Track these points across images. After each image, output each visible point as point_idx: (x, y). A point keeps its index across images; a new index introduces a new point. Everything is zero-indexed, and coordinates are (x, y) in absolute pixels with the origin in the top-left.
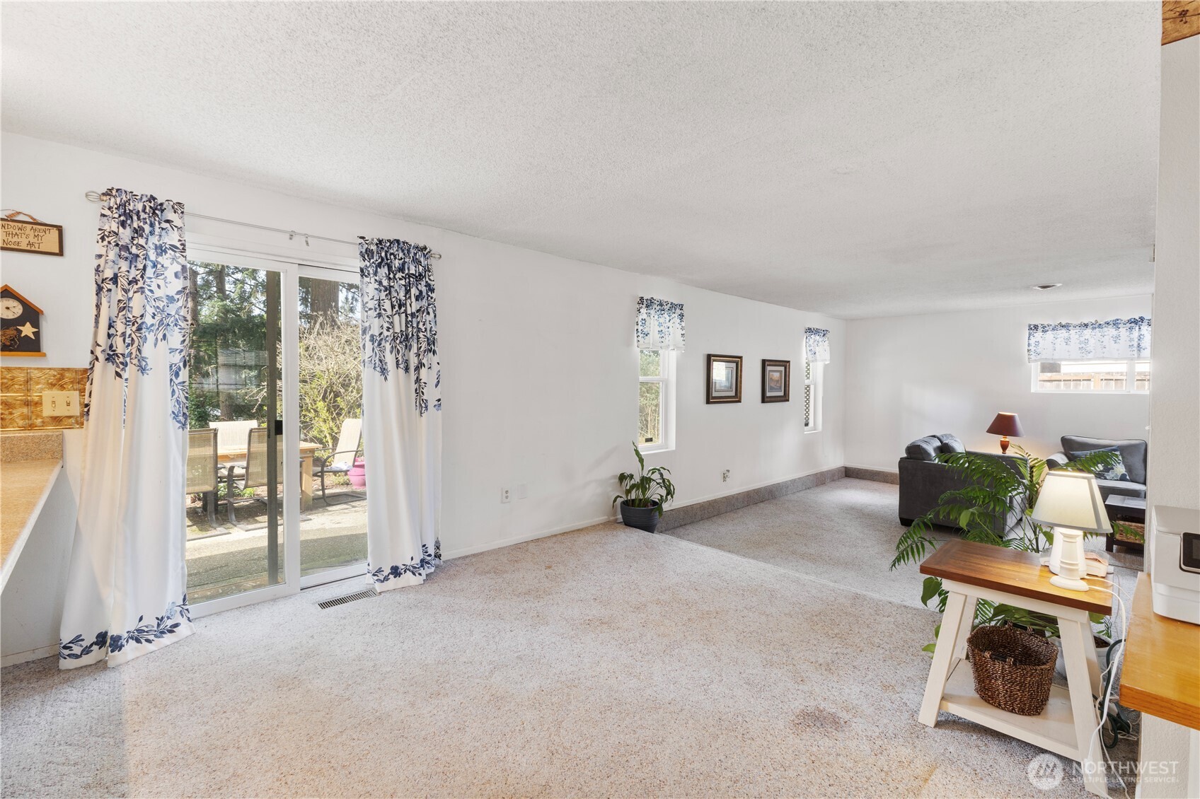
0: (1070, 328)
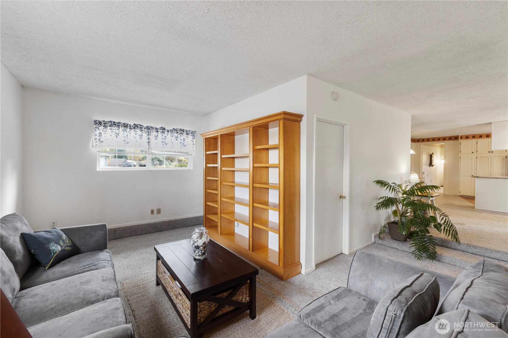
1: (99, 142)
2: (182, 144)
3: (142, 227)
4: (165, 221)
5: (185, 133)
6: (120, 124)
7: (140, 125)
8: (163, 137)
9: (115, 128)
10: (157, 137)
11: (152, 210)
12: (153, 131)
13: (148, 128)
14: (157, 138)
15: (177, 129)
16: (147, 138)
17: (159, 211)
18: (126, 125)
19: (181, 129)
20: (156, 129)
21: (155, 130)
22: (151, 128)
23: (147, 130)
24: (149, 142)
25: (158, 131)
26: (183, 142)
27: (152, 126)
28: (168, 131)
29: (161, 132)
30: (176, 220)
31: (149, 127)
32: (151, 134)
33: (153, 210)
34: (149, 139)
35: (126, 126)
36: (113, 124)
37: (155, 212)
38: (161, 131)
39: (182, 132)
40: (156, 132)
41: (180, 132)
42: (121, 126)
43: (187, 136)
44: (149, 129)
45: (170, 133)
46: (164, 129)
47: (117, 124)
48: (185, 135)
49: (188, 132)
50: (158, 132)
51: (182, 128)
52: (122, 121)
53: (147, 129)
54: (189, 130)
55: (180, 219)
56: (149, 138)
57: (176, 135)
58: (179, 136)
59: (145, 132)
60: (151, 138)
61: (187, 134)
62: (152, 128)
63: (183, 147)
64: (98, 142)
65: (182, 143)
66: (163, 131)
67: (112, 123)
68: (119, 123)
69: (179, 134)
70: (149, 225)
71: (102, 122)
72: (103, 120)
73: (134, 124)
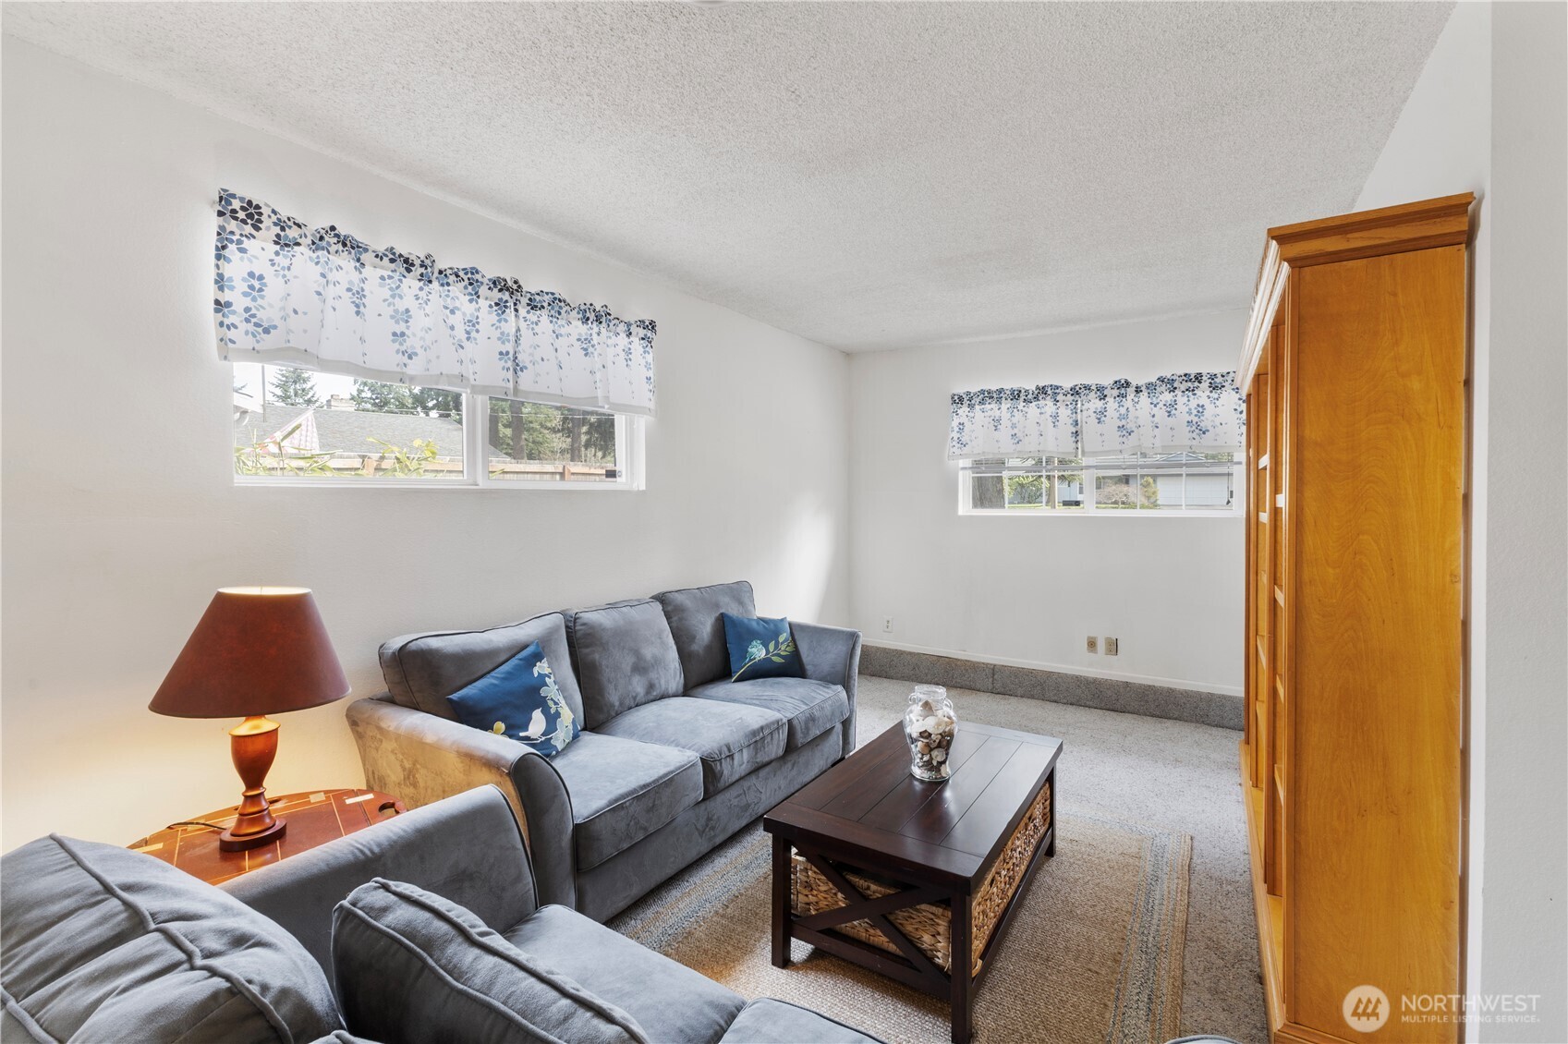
0: (364, 257)
1: (959, 445)
2: (1194, 428)
3: (1060, 680)
4: (1130, 683)
5: (1205, 385)
6: (1001, 395)
7: (1051, 386)
8: (1123, 410)
9: (991, 407)
10: (1101, 416)
11: (1092, 638)
12: (1089, 397)
13: (1075, 391)
14: (1103, 419)
15: (1174, 378)
16: (1071, 421)
17: (1113, 647)
18: (1016, 393)
19: (1185, 375)
20: (1100, 389)
21: (1096, 393)
22: (1083, 389)
23: (1073, 397)
24: (1077, 432)
25: (1106, 396)
26: (1195, 419)
27: (1087, 382)
28: (1138, 390)
29: (1115, 398)
30: (1171, 691)
31: (1077, 389)
32: (1084, 408)
33: (1095, 638)
34: (1076, 423)
35: (1016, 395)
36: (988, 396)
37: (1101, 646)
38: (1116, 392)
39: (1189, 384)
40: (1100, 399)
41: (1184, 386)
42: (1003, 399)
43: (1214, 395)
44: (1078, 393)
45: (1144, 396)
46: (1128, 384)
47: (995, 395)
48: (1203, 394)
49: (1219, 380)
50: (1107, 399)
51: (1193, 371)
52: (1008, 386)
53: (1072, 395)
54: (1225, 372)
55: (1186, 691)
56: (1077, 421)
57: (1168, 397)
58: (1181, 399)
59: (1067, 405)
60: (1084, 420)
61: (1214, 387)
62: (1088, 388)
63: (1197, 437)
64: (957, 445)
65: (1194, 423)
66: (1123, 391)
67: (986, 394)
68: (1000, 391)
69: (1183, 392)
70: (1080, 681)
71: (964, 396)
72: (965, 391)
73: (1038, 388)
